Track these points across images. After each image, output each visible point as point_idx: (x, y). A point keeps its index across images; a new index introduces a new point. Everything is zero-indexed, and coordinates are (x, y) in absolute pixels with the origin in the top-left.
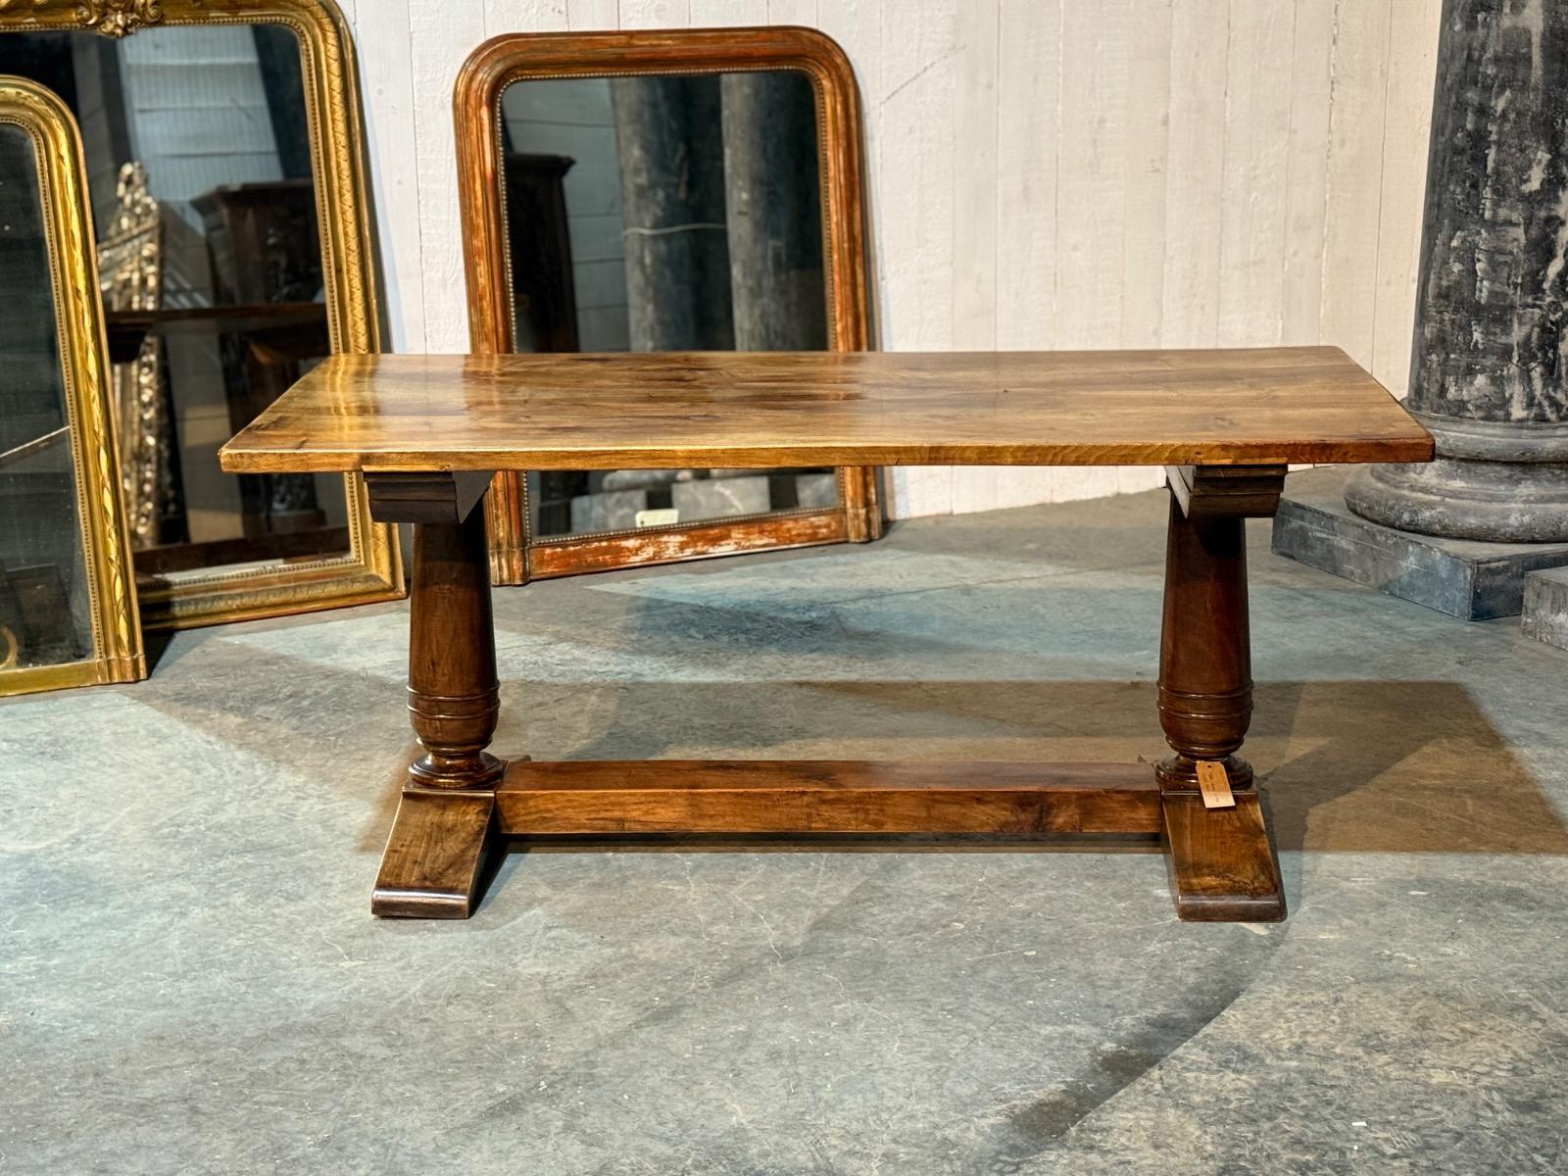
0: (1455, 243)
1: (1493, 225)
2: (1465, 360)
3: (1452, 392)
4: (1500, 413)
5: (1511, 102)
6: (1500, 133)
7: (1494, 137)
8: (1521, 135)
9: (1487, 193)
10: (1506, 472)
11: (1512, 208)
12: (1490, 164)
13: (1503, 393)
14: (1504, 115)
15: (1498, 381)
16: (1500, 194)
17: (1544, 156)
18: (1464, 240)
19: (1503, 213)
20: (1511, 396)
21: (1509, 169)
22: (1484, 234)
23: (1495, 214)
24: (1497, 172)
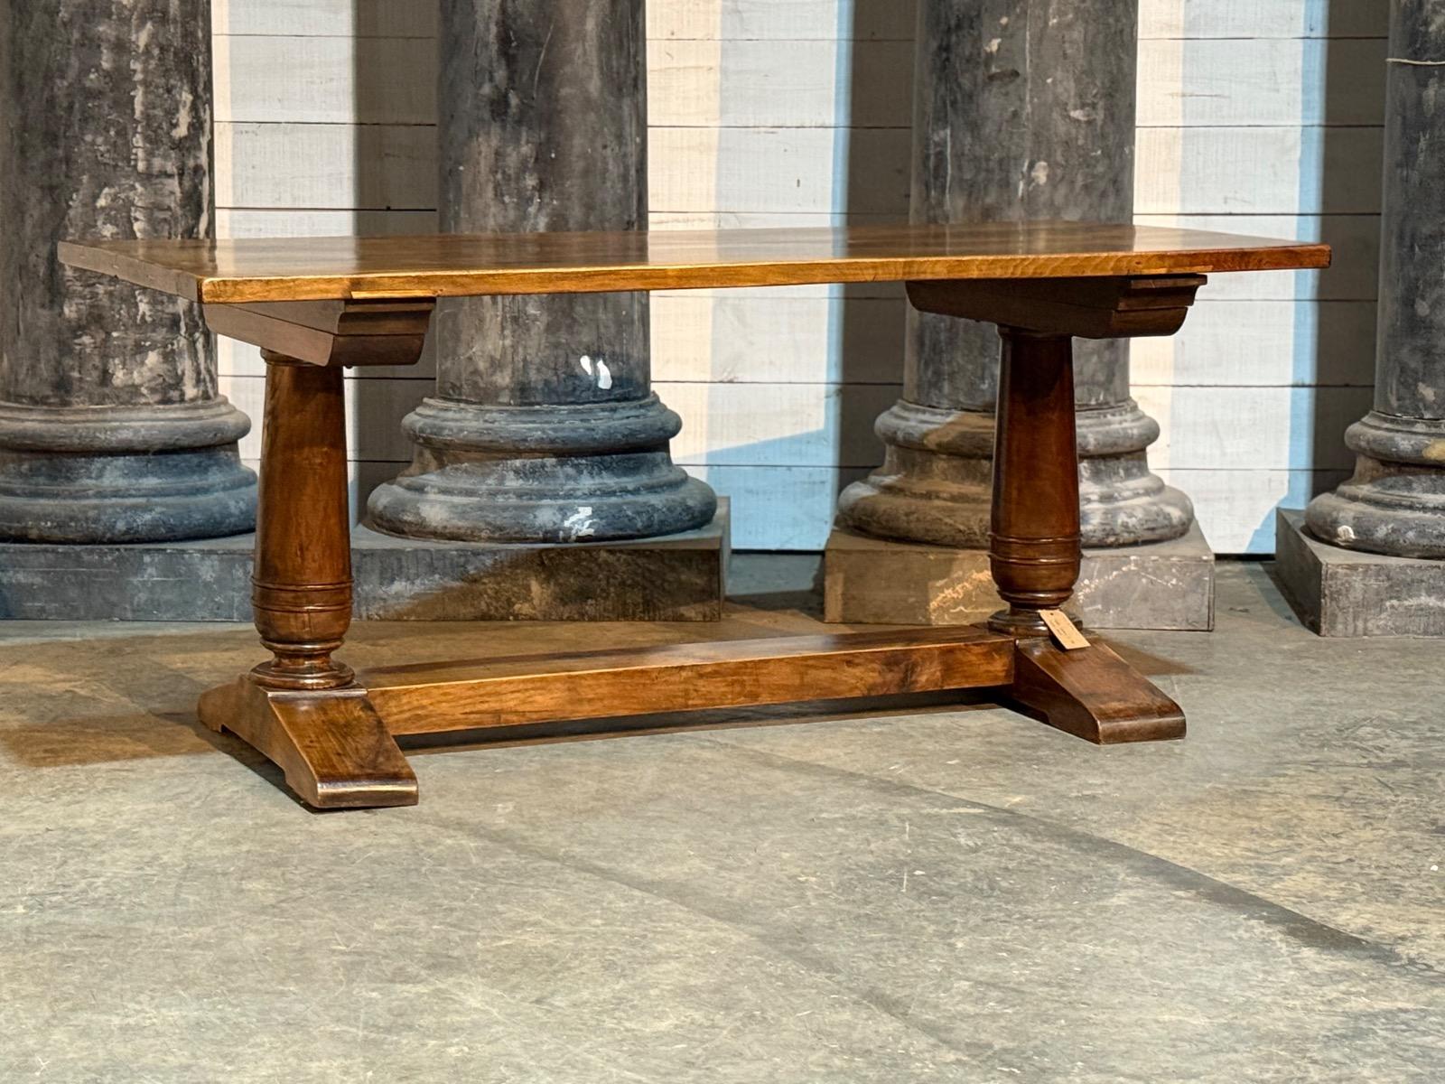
0: (102, 202)
1: (148, 177)
2: (133, 336)
3: (119, 377)
4: (174, 394)
5: (153, 36)
6: (145, 71)
7: (139, 77)
8: (166, 73)
9: (138, 140)
10: (194, 459)
11: (166, 157)
12: (138, 108)
13: (175, 369)
14: (147, 51)
15: (169, 357)
16: (153, 141)
17: (187, 97)
18: (115, 198)
19: (157, 163)
20: (183, 373)
21: (159, 112)
22: (140, 188)
23: (149, 165)
24: (148, 117)
